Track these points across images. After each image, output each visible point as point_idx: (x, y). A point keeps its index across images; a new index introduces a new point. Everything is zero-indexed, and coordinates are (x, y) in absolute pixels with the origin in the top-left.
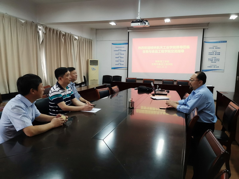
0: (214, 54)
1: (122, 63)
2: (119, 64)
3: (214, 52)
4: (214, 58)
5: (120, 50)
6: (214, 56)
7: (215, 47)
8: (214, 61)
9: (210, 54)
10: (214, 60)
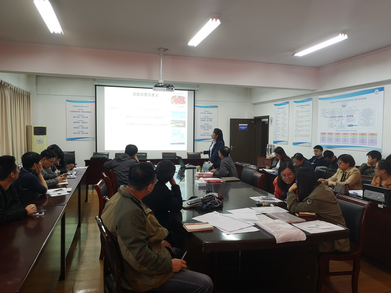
0: (206, 120)
1: (85, 131)
2: (81, 133)
3: (206, 118)
4: (206, 125)
5: (81, 111)
6: (206, 122)
7: (206, 113)
8: (206, 129)
9: (202, 120)
10: (206, 127)
